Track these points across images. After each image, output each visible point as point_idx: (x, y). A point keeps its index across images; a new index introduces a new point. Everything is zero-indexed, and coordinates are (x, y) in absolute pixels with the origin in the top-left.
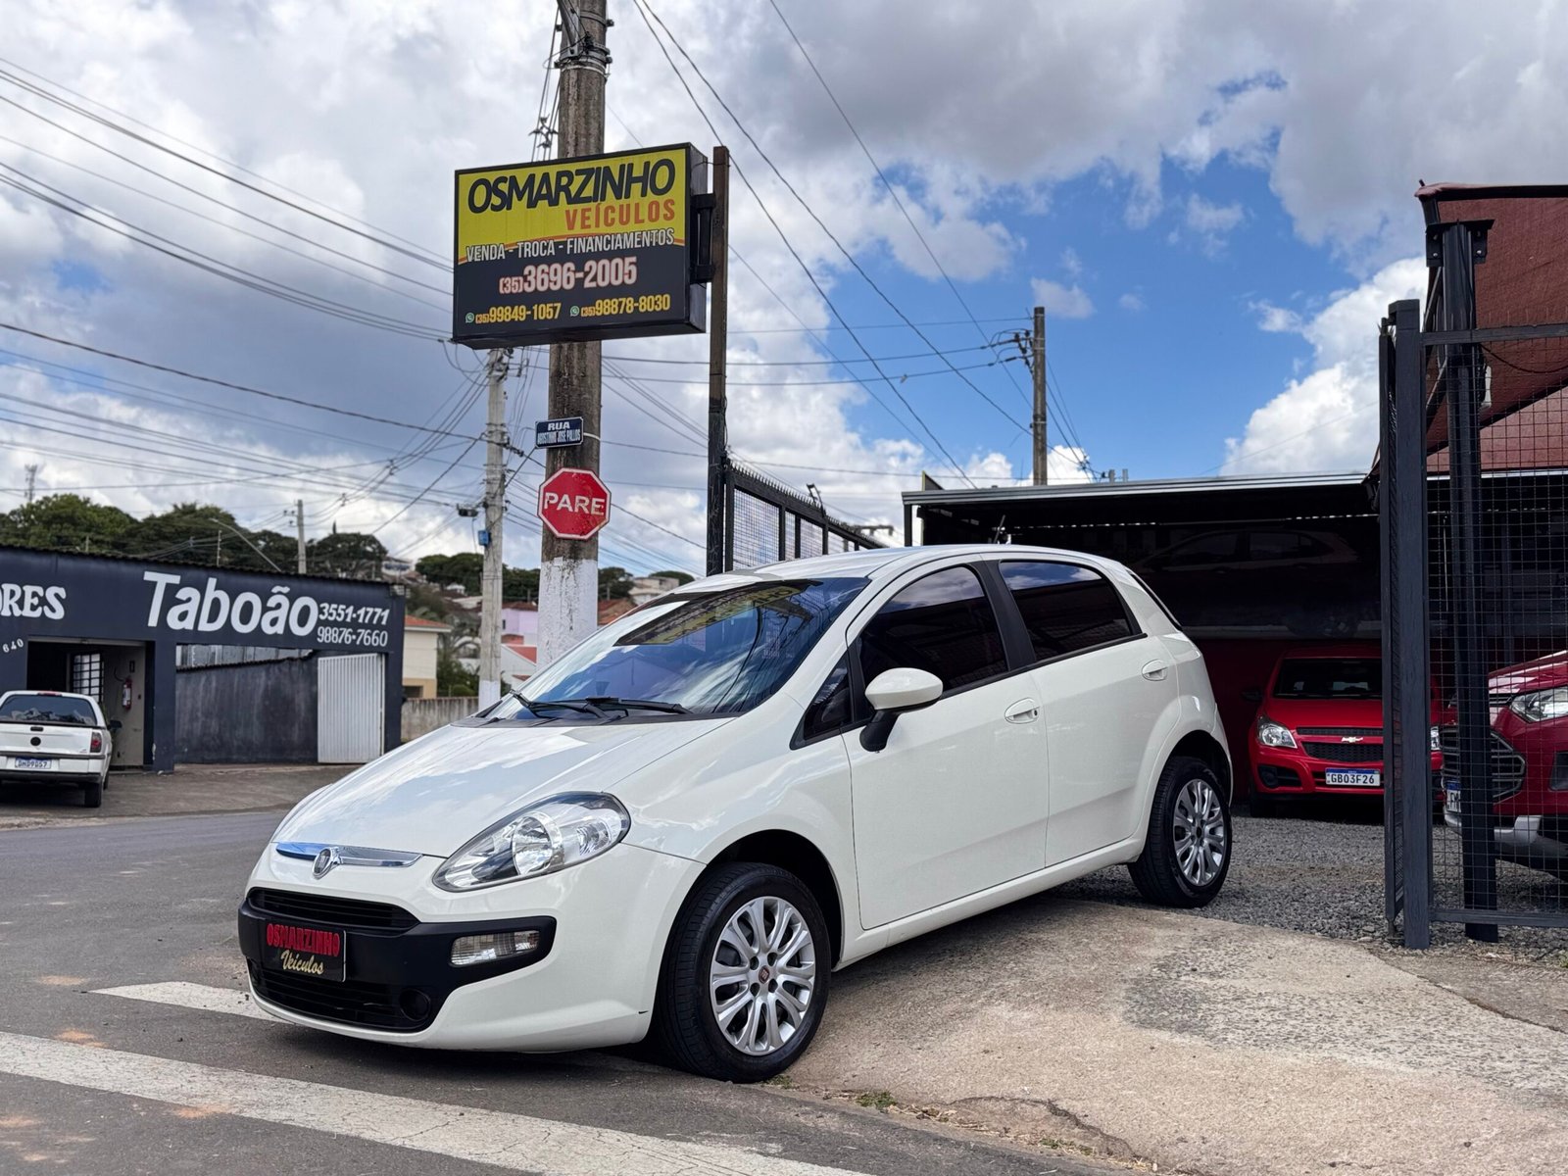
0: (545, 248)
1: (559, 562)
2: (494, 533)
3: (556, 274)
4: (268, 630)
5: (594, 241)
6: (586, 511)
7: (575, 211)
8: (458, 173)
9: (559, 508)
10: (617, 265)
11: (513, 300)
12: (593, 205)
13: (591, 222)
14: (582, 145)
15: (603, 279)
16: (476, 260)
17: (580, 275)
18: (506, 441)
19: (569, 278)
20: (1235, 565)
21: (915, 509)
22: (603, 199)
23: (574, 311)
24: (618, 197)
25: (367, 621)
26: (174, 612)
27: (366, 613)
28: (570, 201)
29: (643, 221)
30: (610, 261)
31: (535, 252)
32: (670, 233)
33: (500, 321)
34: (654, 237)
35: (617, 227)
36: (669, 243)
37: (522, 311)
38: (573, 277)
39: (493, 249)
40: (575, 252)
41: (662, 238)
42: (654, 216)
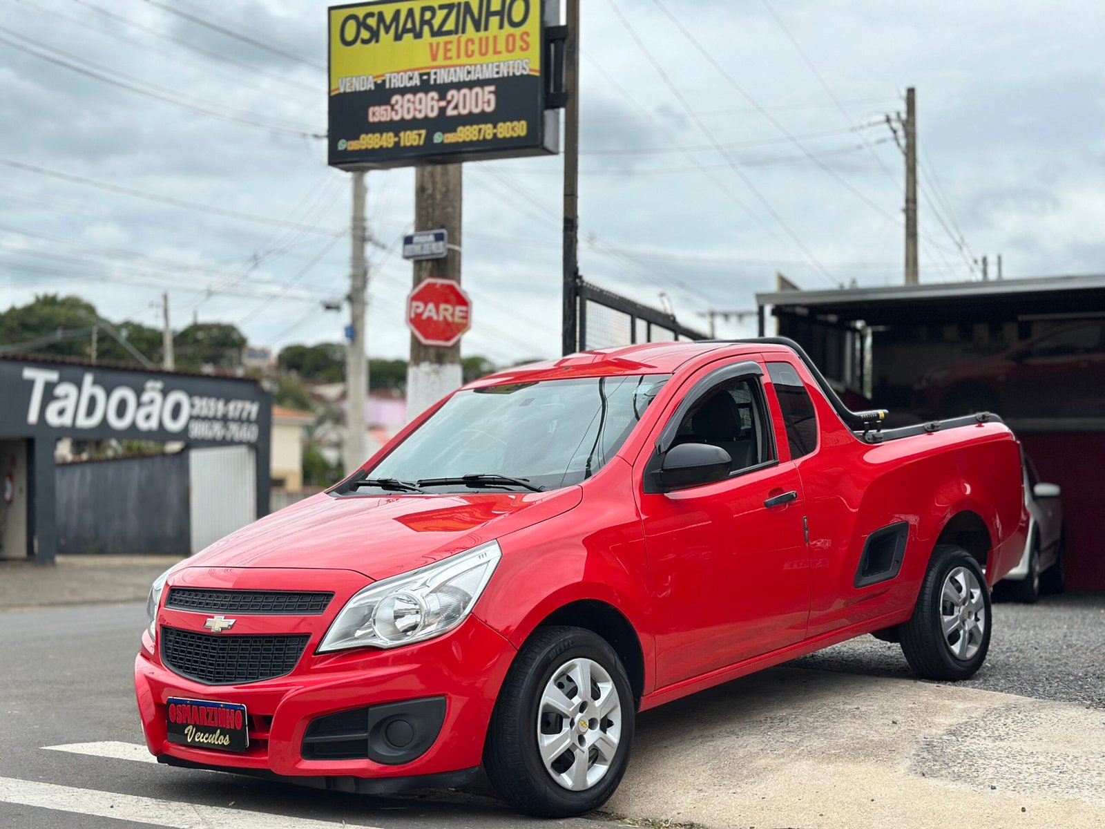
0: (411, 78)
1: (425, 367)
2: (358, 325)
3: (420, 103)
4: (143, 425)
5: (455, 71)
6: (450, 319)
7: (438, 44)
8: (331, 9)
9: (425, 316)
10: (477, 94)
11: (381, 127)
12: (453, 38)
13: (453, 54)
15: (464, 107)
16: (348, 90)
17: (443, 104)
18: (368, 235)
19: (432, 108)
21: (768, 309)
22: (464, 31)
24: (478, 29)
25: (237, 414)
26: (53, 408)
28: (434, 34)
29: (500, 53)
30: (471, 90)
31: (402, 83)
32: (526, 63)
33: (370, 147)
34: (511, 66)
35: (477, 59)
36: (525, 73)
37: (390, 137)
38: (437, 105)
39: (363, 80)
40: (438, 82)
41: (518, 68)
42: (511, 47)
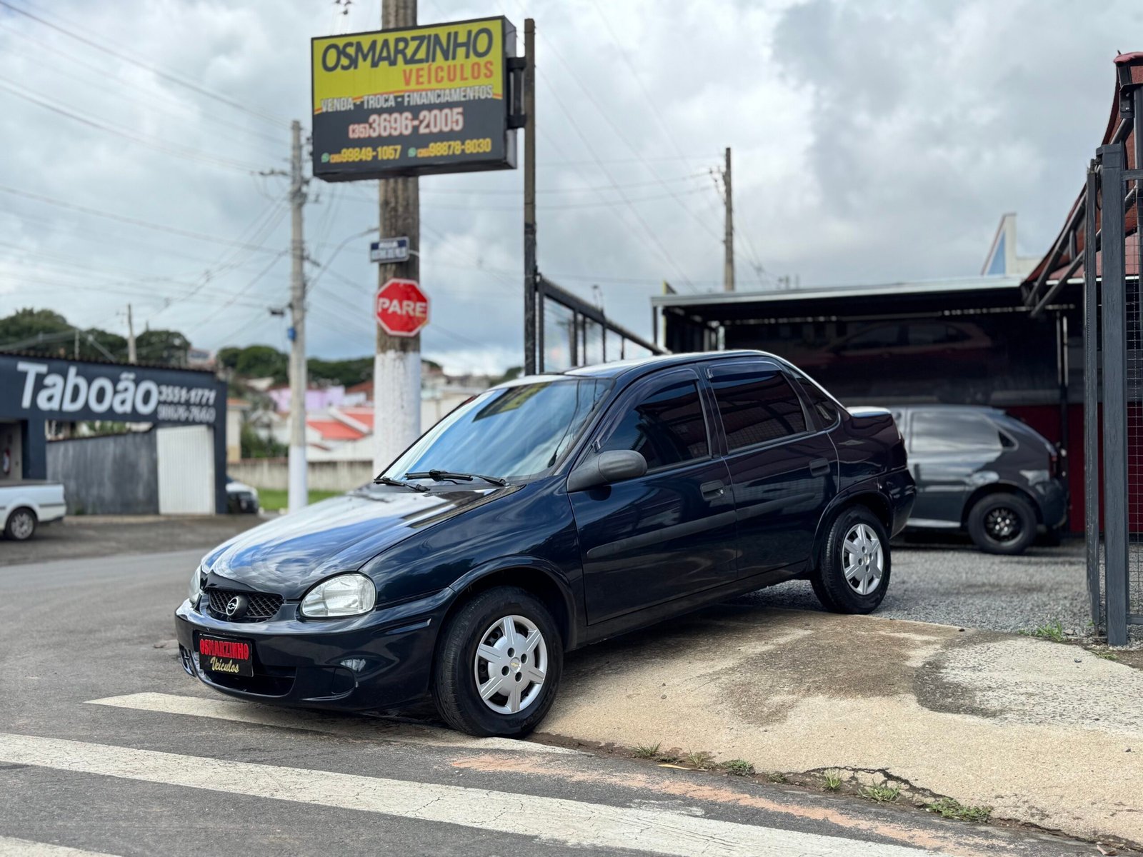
0: (386, 100)
1: (391, 354)
2: (299, 328)
3: (396, 122)
4: (119, 409)
5: (427, 95)
6: (411, 313)
7: (411, 71)
8: (313, 39)
9: (391, 310)
10: (446, 115)
11: (360, 143)
12: (425, 65)
13: (424, 79)
14: (401, 16)
15: (435, 126)
16: (330, 110)
17: (416, 123)
18: (306, 256)
19: (406, 126)
20: (896, 350)
22: (434, 60)
23: (412, 152)
24: (446, 58)
25: (198, 400)
26: (43, 395)
27: (196, 395)
29: (466, 79)
30: (441, 111)
31: (378, 104)
32: (490, 89)
33: (351, 160)
34: (477, 91)
35: (446, 84)
36: (489, 97)
37: (369, 152)
38: (410, 124)
39: (344, 101)
40: (412, 104)
41: (483, 92)
42: (476, 74)
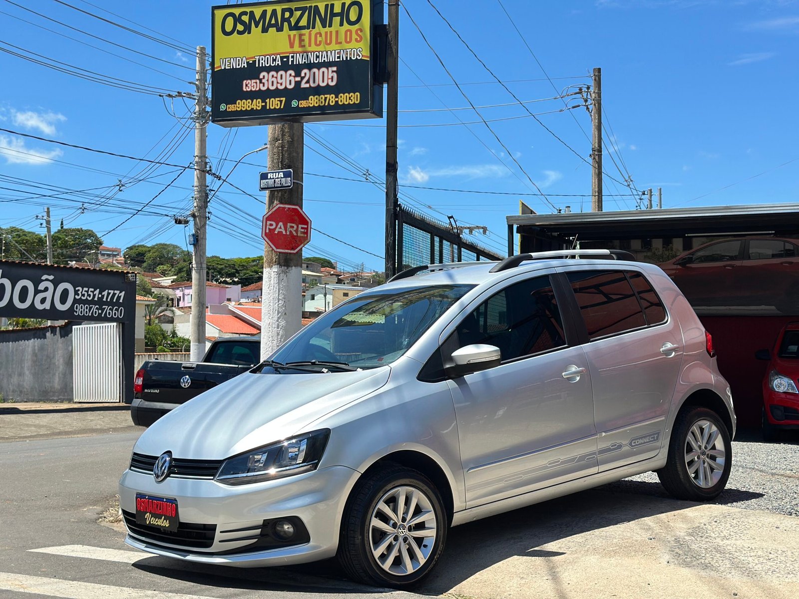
0: (274, 60)
2: (201, 236)
3: (281, 78)
4: (39, 306)
5: (307, 56)
6: (294, 233)
7: (295, 36)
8: (214, 8)
9: (276, 232)
10: (323, 72)
11: (252, 95)
12: (306, 31)
13: (306, 43)
15: (314, 82)
16: (227, 68)
17: (298, 79)
18: (208, 169)
19: (290, 81)
21: (515, 227)
22: (314, 27)
24: (324, 26)
25: (109, 300)
27: (109, 294)
28: (291, 28)
29: (340, 43)
30: (319, 70)
31: (268, 63)
32: (360, 52)
33: (244, 109)
34: (349, 53)
35: (323, 47)
36: (359, 58)
37: (259, 103)
38: (294, 80)
39: (239, 60)
40: (295, 63)
41: (354, 54)
42: (348, 39)
